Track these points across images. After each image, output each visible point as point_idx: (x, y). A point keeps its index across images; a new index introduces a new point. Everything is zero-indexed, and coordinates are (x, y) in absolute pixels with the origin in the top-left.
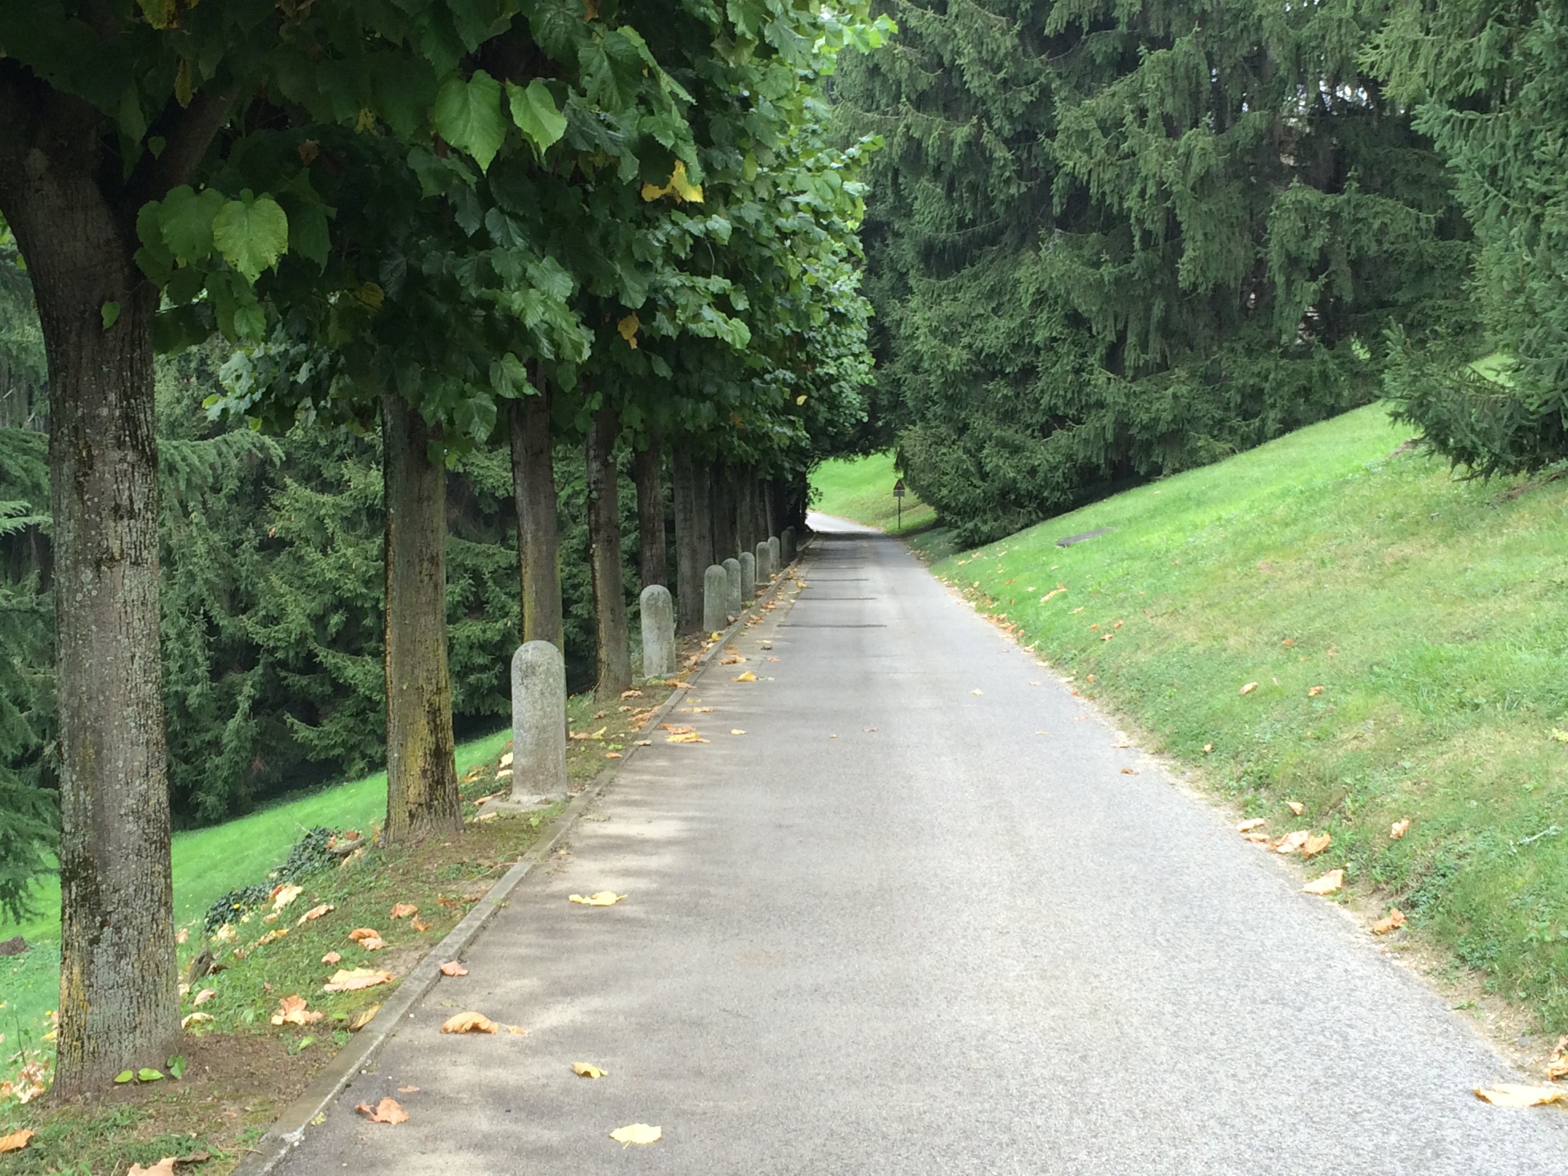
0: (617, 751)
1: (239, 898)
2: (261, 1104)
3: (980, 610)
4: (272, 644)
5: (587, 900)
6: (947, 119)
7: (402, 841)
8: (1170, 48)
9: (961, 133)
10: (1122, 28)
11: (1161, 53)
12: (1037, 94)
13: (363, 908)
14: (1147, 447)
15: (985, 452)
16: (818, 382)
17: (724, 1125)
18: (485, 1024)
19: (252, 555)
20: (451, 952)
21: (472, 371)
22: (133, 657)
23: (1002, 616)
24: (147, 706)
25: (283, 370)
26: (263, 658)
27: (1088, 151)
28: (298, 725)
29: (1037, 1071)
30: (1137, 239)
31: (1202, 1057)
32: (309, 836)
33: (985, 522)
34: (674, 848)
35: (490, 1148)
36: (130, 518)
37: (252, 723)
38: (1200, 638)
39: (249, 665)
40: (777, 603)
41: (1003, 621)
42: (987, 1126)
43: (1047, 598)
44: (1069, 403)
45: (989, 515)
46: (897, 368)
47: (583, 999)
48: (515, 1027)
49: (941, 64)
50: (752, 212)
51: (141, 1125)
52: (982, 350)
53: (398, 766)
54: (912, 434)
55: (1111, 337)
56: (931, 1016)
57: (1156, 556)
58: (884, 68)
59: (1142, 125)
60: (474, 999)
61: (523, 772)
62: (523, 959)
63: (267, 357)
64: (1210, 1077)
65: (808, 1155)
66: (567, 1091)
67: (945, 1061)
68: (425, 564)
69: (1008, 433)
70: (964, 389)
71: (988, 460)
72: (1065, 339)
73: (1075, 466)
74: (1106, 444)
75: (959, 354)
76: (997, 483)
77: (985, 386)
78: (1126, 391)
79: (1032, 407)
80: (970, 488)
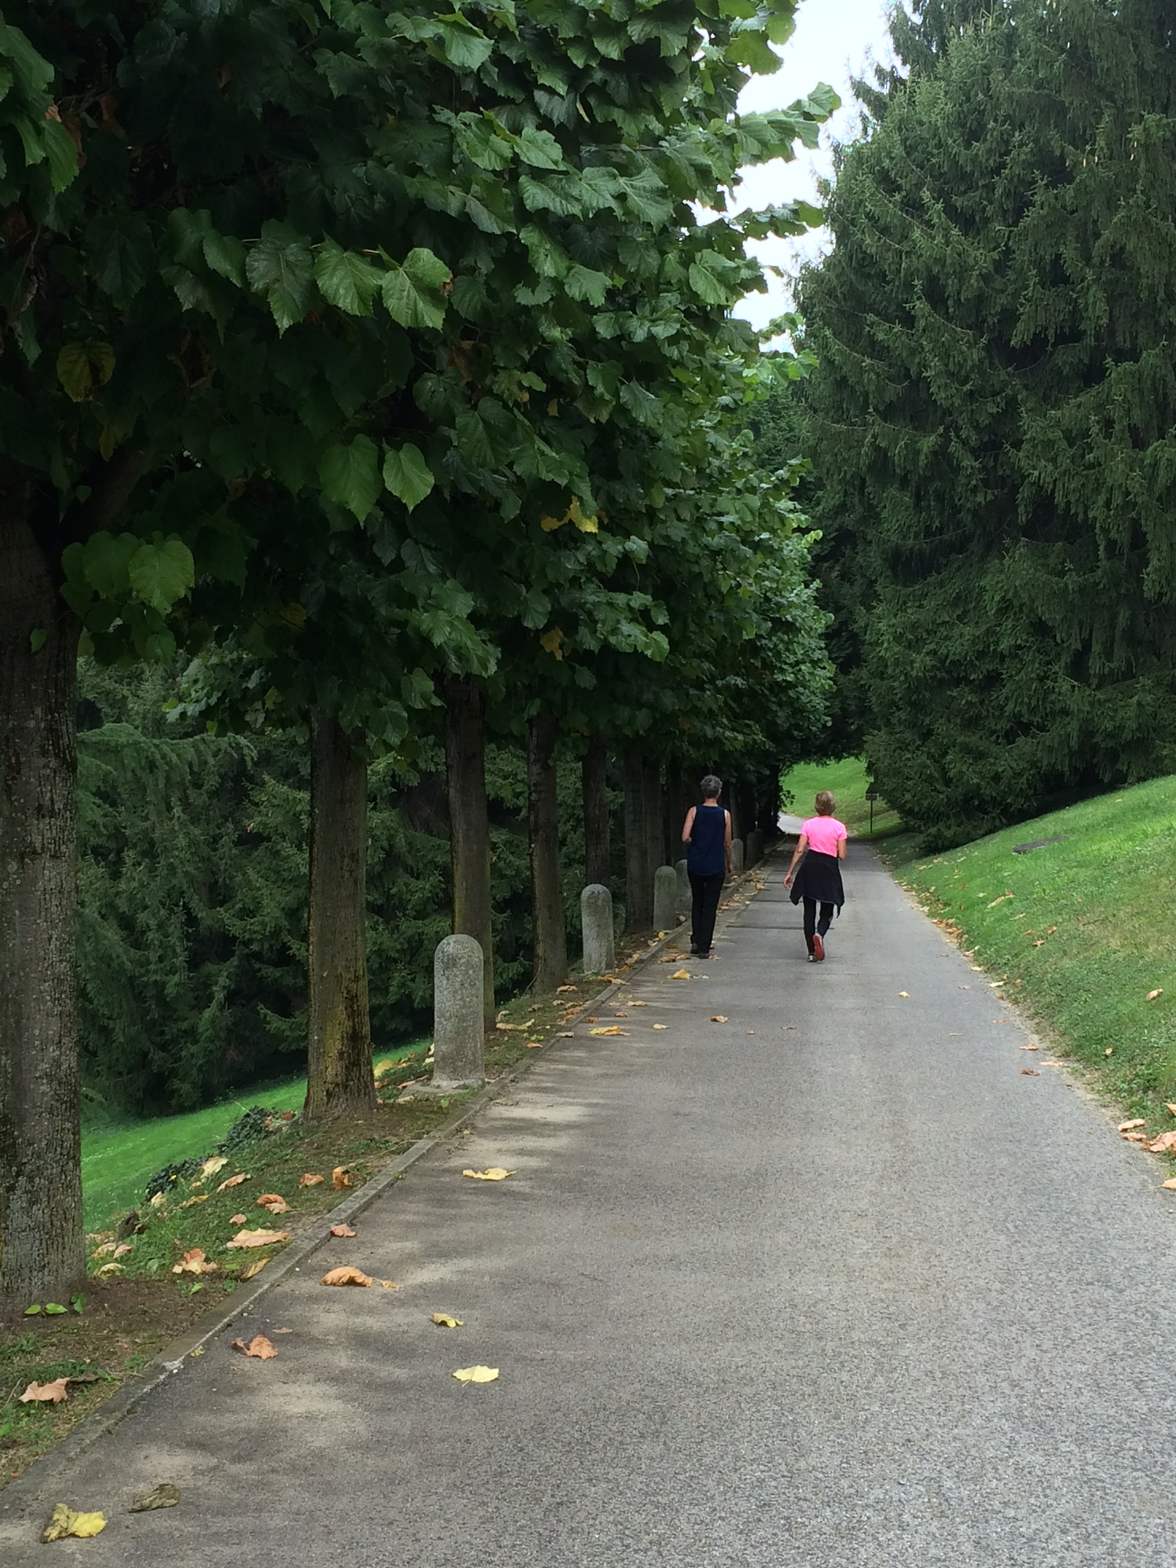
0: (539, 1041)
1: (177, 1171)
2: (150, 1337)
3: (931, 915)
4: (247, 936)
5: (480, 1175)
6: (915, 429)
7: (319, 1118)
8: (1137, 361)
9: (928, 443)
10: (1090, 341)
11: (1127, 365)
12: (1003, 405)
13: (275, 1179)
14: (1113, 755)
15: (949, 757)
16: (776, 689)
17: (557, 1370)
18: (361, 1278)
19: (230, 849)
20: (344, 1216)
21: (384, 683)
22: (50, 939)
23: (950, 921)
24: (61, 982)
25: (237, 676)
26: (239, 950)
27: (1054, 460)
28: (271, 1015)
29: (856, 1335)
30: (1101, 548)
31: (1013, 1329)
32: (248, 1116)
33: (949, 828)
34: (572, 1132)
35: (345, 1381)
36: (51, 817)
37: (226, 1013)
38: (1122, 946)
39: (224, 956)
40: (731, 904)
41: (951, 926)
42: (795, 1379)
43: (993, 904)
44: (1033, 711)
45: (952, 821)
46: (863, 674)
47: (455, 1261)
48: (389, 1282)
49: (907, 376)
50: (678, 532)
51: (44, 1352)
52: (947, 657)
53: (318, 1048)
54: (876, 740)
55: (1076, 646)
56: (770, 1286)
57: (1104, 865)
58: (852, 380)
59: (1109, 436)
60: (357, 1257)
61: (443, 1058)
62: (409, 1225)
63: (221, 665)
64: (1016, 1346)
65: (626, 1396)
66: (423, 1337)
67: (774, 1324)
68: (346, 860)
69: (973, 739)
70: (928, 695)
71: (951, 766)
72: (1030, 647)
73: (1039, 773)
74: (1070, 751)
75: (922, 661)
76: (960, 789)
77: (949, 693)
78: (1090, 699)
79: (997, 714)
80: (933, 793)
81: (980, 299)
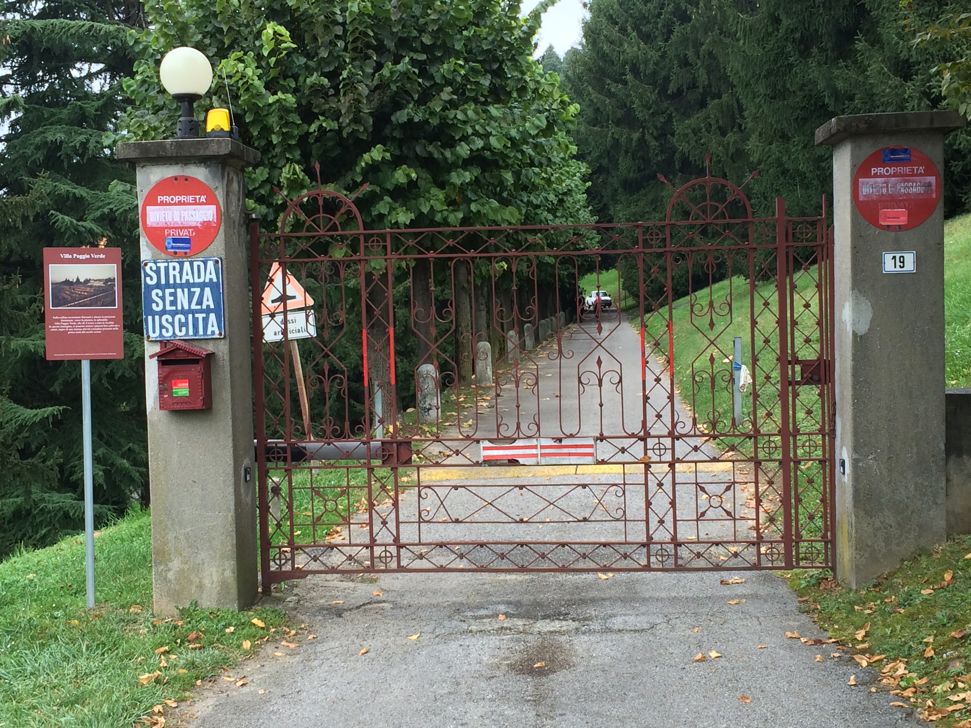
6: (630, 130)
8: (720, 99)
9: (636, 136)
10: (701, 90)
12: (666, 118)
27: (688, 142)
49: (625, 105)
59: (709, 132)
81: (654, 73)
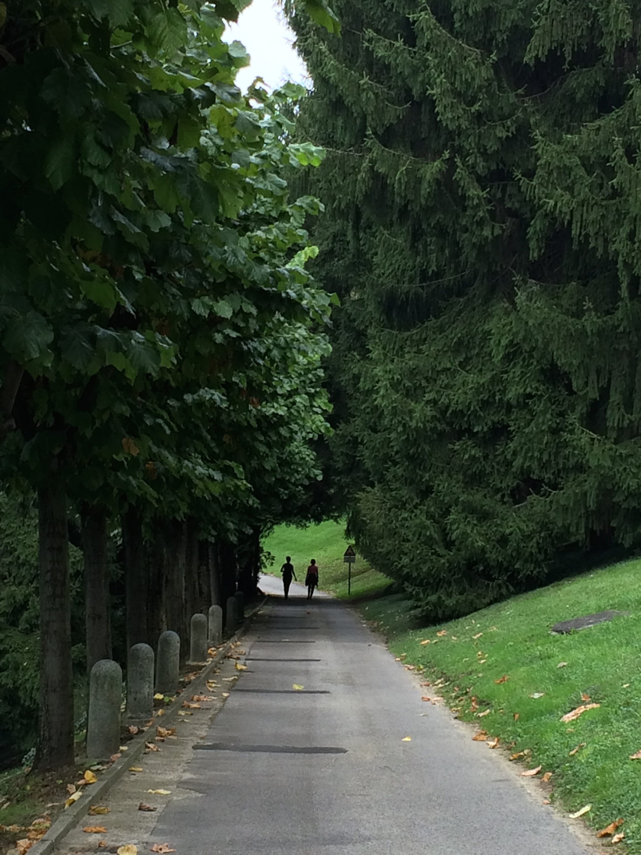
10: (609, 59)
15: (452, 517)
16: (265, 425)
27: (570, 189)
30: (624, 286)
33: (450, 595)
44: (544, 466)
45: (454, 588)
52: (448, 407)
54: (370, 497)
55: (594, 394)
58: (348, 100)
70: (427, 448)
71: (454, 527)
72: (541, 396)
73: (550, 535)
74: (587, 512)
75: (422, 410)
76: (463, 553)
77: (450, 446)
78: (612, 453)
79: (502, 470)
80: (434, 557)
81: (489, 14)
